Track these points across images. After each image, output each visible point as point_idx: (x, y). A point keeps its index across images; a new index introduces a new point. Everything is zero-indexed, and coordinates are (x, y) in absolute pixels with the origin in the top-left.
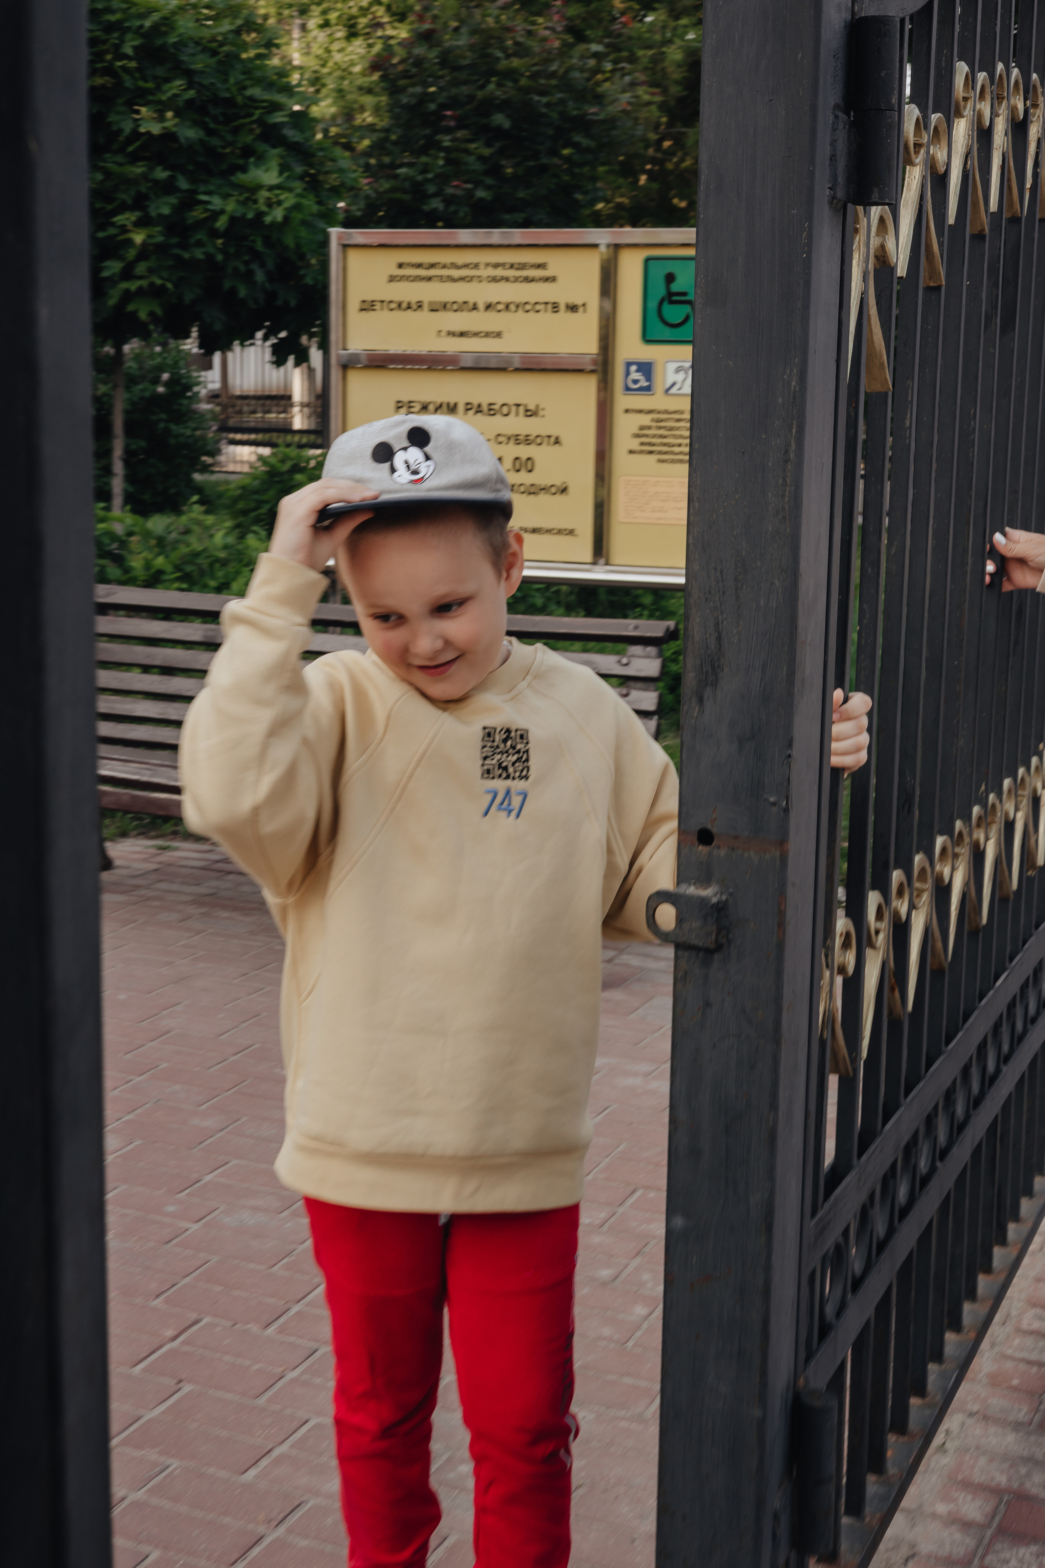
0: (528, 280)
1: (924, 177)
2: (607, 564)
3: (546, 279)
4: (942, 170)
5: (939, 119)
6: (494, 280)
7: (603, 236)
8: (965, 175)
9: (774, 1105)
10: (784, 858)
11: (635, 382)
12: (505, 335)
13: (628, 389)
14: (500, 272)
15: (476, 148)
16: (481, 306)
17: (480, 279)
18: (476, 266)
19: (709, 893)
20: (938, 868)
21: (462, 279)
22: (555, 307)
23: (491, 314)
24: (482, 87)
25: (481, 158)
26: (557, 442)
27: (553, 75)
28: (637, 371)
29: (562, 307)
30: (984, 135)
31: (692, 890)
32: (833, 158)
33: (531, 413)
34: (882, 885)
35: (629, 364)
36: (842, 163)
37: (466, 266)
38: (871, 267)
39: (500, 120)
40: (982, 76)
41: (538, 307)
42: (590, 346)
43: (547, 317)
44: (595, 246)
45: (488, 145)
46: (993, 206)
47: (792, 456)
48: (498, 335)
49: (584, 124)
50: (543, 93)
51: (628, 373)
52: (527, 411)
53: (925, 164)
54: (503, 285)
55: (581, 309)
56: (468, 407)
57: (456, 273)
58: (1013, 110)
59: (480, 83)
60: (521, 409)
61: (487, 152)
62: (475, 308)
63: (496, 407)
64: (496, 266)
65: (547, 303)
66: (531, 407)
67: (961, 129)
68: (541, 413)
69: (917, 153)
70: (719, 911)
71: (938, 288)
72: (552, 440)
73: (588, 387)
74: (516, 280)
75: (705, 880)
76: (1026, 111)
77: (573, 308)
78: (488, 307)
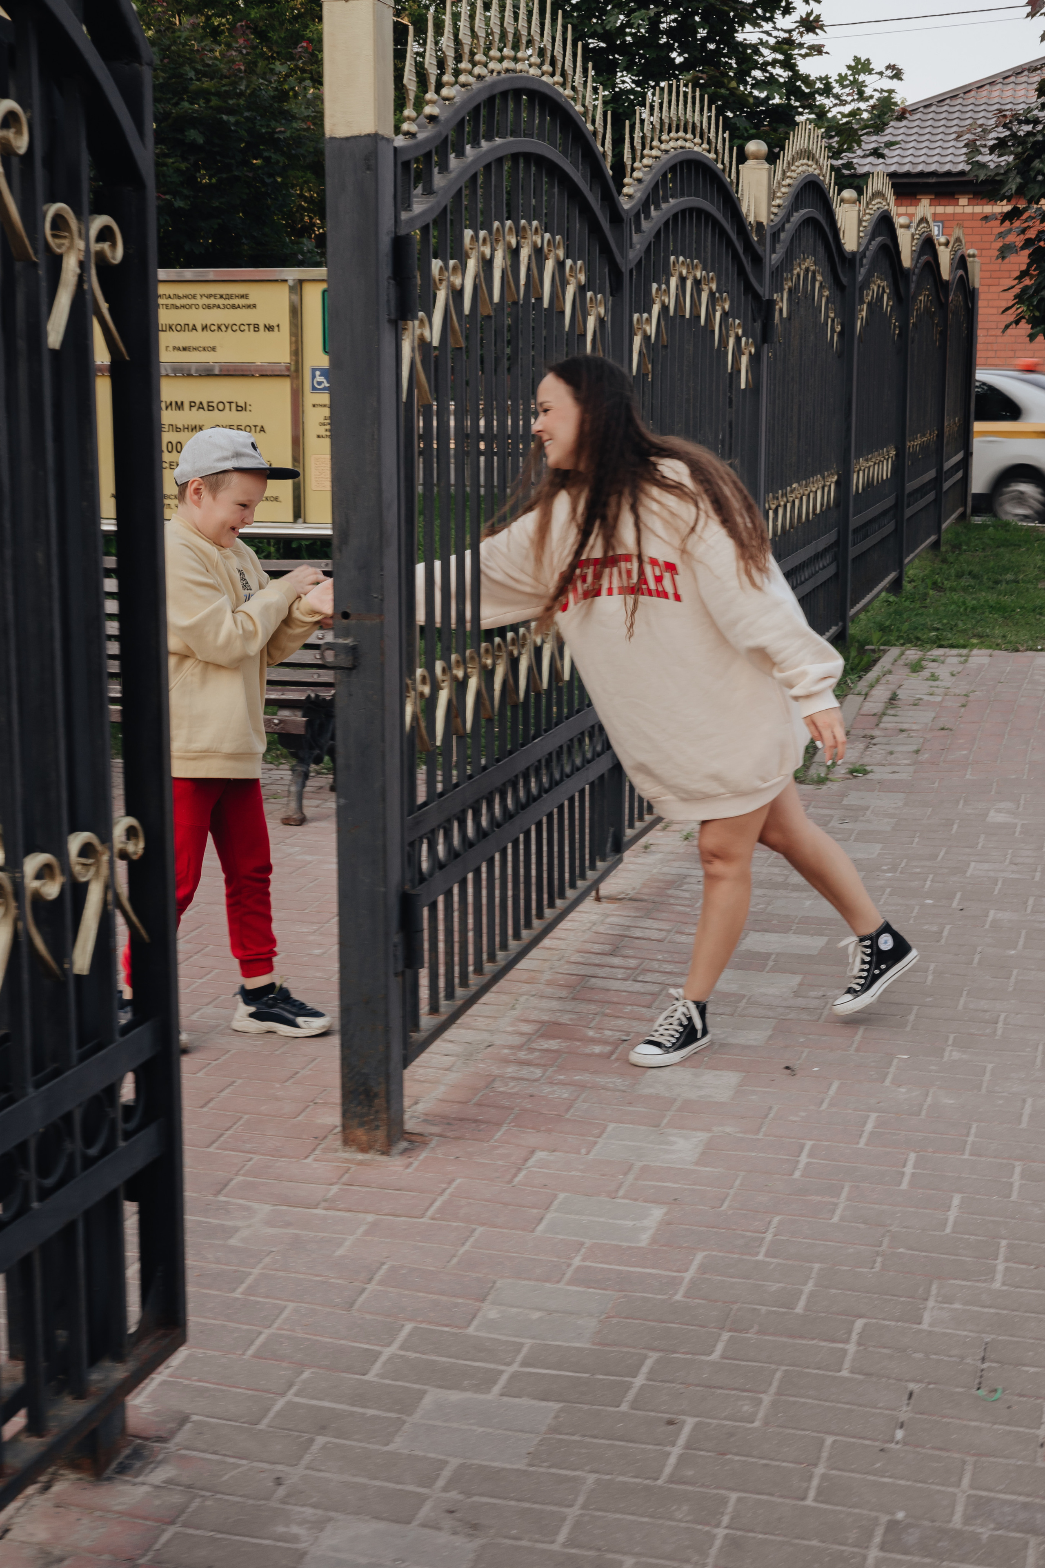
0: (234, 307)
1: (447, 295)
2: (305, 522)
3: (249, 306)
4: (459, 288)
5: (455, 263)
6: (209, 307)
7: (292, 274)
8: (476, 288)
9: (383, 740)
10: (382, 623)
11: (320, 383)
12: (218, 349)
13: (314, 388)
14: (212, 301)
15: (173, 163)
16: (199, 328)
17: (197, 306)
18: (194, 297)
19: (349, 641)
20: (483, 660)
21: (183, 307)
22: (256, 328)
23: (207, 334)
24: (176, 104)
25: (178, 171)
26: (262, 430)
27: (241, 94)
28: (320, 376)
29: (262, 327)
30: (487, 264)
31: (341, 641)
32: (388, 301)
33: (240, 408)
34: (446, 658)
35: (314, 370)
36: (393, 303)
37: (186, 297)
38: (416, 345)
39: (194, 135)
40: (482, 233)
41: (242, 328)
42: (284, 357)
43: (251, 334)
44: (286, 281)
45: (184, 159)
46: (496, 298)
47: (376, 437)
48: (214, 349)
49: (272, 141)
50: (231, 111)
51: (314, 377)
52: (237, 406)
53: (448, 288)
54: (215, 311)
55: (276, 329)
56: (192, 404)
57: (178, 302)
58: (509, 245)
59: (174, 101)
60: (234, 406)
61: (183, 166)
62: (194, 328)
63: (214, 405)
64: (209, 296)
65: (249, 325)
66: (241, 404)
67: (472, 264)
68: (248, 408)
69: (441, 283)
70: (353, 651)
71: (461, 348)
72: (258, 429)
73: (284, 387)
74: (225, 307)
75: (346, 635)
76: (518, 243)
77: (269, 328)
78: (205, 328)
